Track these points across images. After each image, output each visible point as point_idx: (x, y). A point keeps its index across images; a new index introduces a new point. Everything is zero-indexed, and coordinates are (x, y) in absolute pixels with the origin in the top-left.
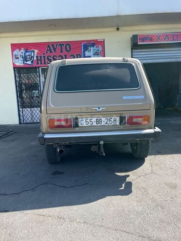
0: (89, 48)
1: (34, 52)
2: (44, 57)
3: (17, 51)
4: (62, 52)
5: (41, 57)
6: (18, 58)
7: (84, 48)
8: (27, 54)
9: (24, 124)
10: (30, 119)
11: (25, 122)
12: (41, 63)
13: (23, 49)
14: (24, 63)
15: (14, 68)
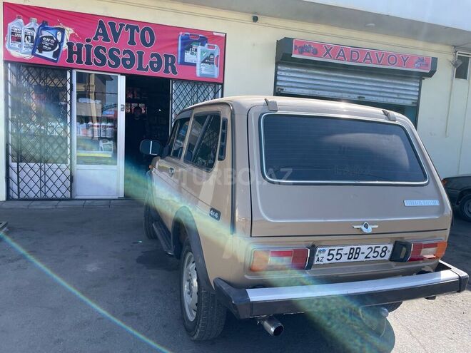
0: (194, 46)
1: (63, 31)
2: (89, 48)
3: (19, 23)
4: (132, 42)
5: (80, 46)
6: (19, 40)
7: (183, 44)
8: (45, 33)
9: (19, 199)
10: (36, 189)
11: (22, 195)
12: (79, 61)
13: (34, 20)
14: (33, 53)
15: (6, 62)
